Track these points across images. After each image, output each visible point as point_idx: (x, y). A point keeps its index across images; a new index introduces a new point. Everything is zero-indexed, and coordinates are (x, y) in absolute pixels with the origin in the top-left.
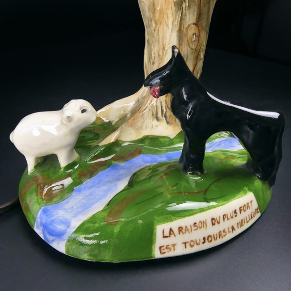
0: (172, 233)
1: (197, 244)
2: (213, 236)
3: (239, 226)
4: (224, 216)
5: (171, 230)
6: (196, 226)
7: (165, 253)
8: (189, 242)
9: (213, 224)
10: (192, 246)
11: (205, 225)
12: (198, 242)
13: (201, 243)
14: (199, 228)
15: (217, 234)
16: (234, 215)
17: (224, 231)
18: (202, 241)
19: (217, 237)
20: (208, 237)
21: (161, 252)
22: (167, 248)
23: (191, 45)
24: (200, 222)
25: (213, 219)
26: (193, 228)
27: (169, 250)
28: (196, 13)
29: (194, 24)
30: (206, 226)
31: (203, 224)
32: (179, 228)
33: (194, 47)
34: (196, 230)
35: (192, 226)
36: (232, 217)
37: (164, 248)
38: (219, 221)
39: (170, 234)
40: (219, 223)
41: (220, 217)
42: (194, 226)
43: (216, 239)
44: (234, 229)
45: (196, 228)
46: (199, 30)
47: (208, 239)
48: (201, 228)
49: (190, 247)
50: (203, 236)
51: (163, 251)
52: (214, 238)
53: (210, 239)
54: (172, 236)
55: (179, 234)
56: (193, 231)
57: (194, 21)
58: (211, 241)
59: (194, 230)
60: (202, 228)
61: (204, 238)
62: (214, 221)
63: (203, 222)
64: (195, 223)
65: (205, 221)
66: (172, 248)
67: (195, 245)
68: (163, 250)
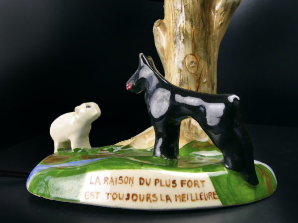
0: (98, 180)
1: (120, 198)
2: (138, 196)
3: (178, 199)
4: (156, 180)
5: (98, 178)
6: (122, 180)
7: (89, 198)
8: (112, 193)
9: (141, 184)
10: (114, 199)
11: (131, 182)
12: (121, 197)
13: (124, 199)
14: (124, 183)
15: (144, 195)
16: (172, 184)
17: (154, 195)
18: (126, 197)
19: (143, 198)
20: (133, 195)
21: (85, 197)
22: (91, 195)
23: (190, 70)
24: (127, 177)
25: (141, 179)
26: (118, 181)
27: (92, 197)
28: (190, 46)
29: (191, 54)
30: (133, 183)
31: (130, 180)
32: (105, 178)
33: (193, 72)
34: (121, 183)
35: (118, 179)
36: (168, 186)
37: (89, 194)
38: (148, 183)
39: (96, 182)
40: (148, 185)
41: (150, 179)
42: (120, 180)
43: (143, 200)
44: (170, 199)
45: (121, 181)
46: (196, 59)
47: (132, 197)
48: (126, 183)
49: (111, 199)
50: (128, 193)
51: (87, 197)
52: (140, 198)
53: (135, 198)
54: (98, 184)
55: (104, 183)
56: (117, 184)
57: (191, 52)
58: (136, 200)
59: (119, 183)
60: (128, 183)
61: (128, 195)
62: (142, 181)
63: (130, 178)
64: (121, 177)
65: (132, 178)
66: (95, 196)
67: (118, 199)
68: (88, 195)
